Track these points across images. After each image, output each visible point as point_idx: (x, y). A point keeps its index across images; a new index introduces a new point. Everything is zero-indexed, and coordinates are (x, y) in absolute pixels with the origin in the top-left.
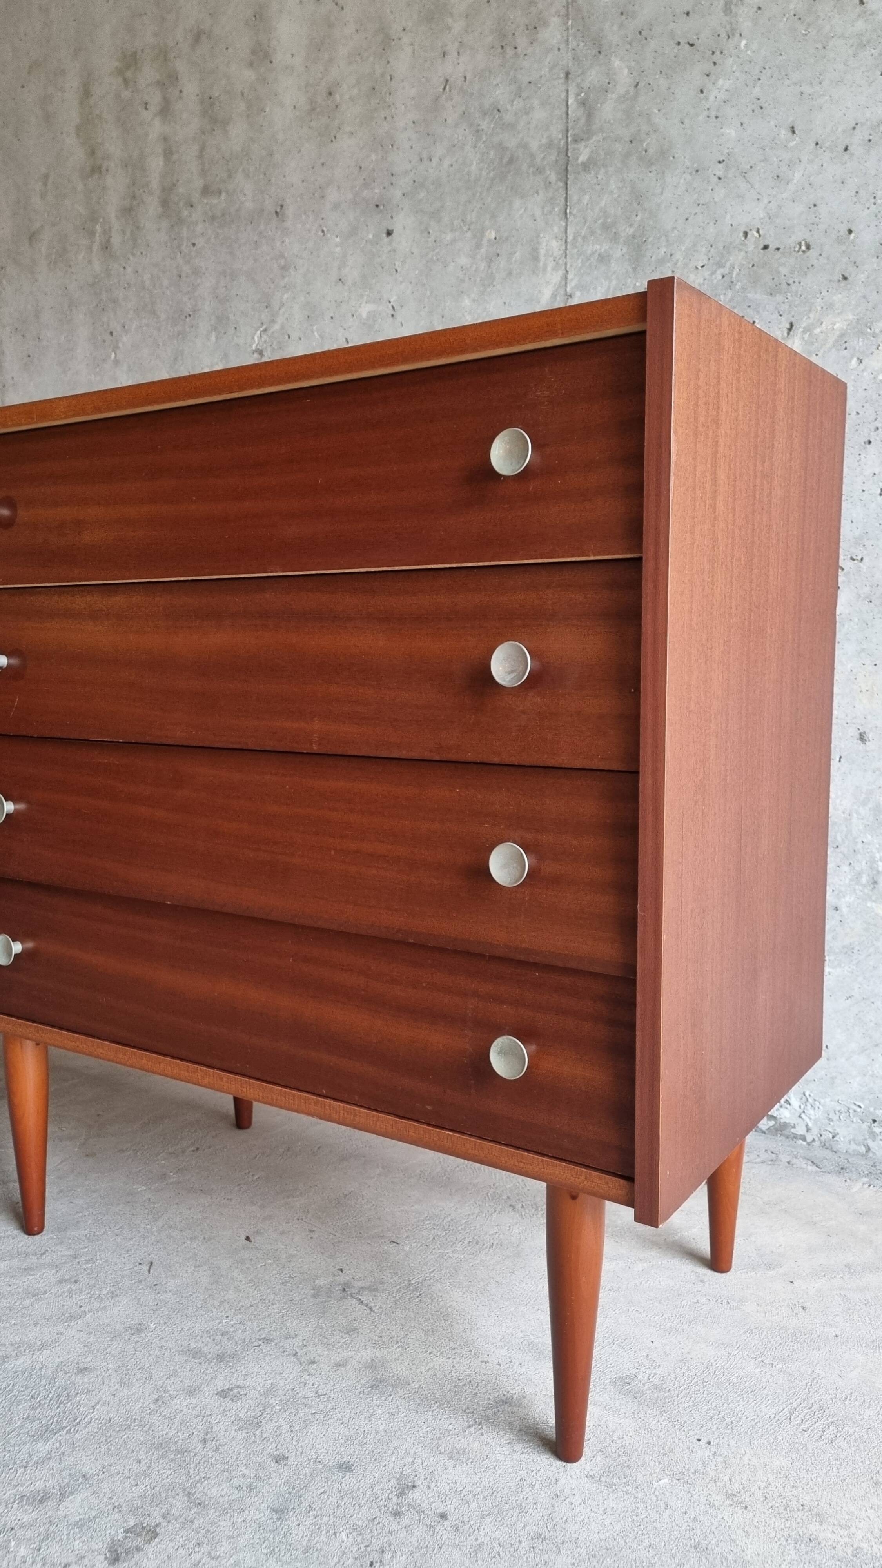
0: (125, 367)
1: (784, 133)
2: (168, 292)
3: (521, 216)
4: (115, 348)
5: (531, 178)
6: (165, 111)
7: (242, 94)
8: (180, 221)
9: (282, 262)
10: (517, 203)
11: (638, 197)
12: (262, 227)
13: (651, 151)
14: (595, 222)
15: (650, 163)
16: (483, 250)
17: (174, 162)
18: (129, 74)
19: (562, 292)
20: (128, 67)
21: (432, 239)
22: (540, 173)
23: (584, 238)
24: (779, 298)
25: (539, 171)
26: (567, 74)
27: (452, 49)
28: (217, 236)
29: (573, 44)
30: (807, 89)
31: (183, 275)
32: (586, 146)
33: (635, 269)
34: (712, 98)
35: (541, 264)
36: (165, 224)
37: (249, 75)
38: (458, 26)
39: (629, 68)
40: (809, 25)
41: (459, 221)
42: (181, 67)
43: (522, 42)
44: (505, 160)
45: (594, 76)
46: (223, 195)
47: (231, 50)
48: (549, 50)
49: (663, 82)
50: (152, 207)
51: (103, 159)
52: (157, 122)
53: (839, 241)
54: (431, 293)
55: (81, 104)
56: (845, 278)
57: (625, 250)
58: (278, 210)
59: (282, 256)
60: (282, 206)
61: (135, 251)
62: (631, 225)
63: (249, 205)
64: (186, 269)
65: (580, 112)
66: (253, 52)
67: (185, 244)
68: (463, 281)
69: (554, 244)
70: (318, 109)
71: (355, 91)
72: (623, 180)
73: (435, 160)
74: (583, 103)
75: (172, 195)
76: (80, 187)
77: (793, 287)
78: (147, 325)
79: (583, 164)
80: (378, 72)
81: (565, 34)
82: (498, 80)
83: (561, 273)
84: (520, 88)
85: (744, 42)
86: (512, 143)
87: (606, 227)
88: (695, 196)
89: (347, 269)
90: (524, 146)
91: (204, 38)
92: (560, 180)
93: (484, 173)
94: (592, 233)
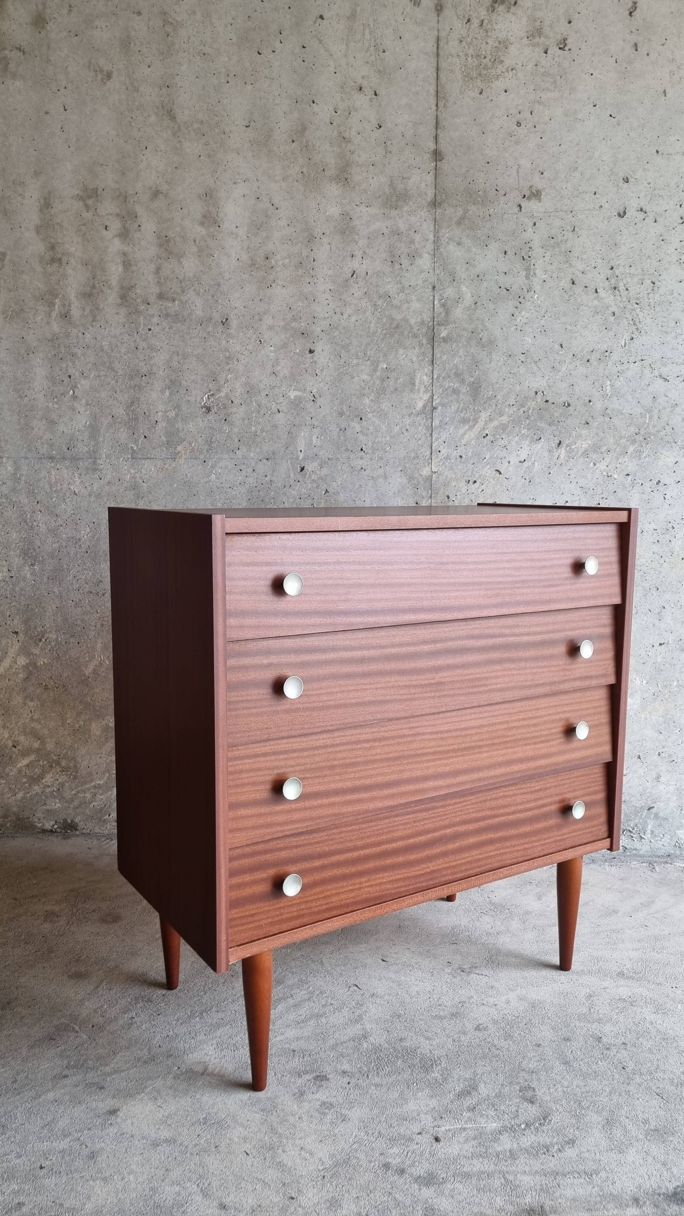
0: (84, 401)
1: (557, 347)
2: (126, 357)
3: (404, 359)
4: (74, 387)
5: (411, 339)
6: (124, 234)
7: (195, 241)
8: (138, 312)
9: (227, 354)
10: (401, 351)
11: (476, 363)
12: (210, 329)
13: (484, 340)
14: (451, 371)
15: (484, 346)
16: (378, 373)
17: (133, 272)
18: (90, 202)
19: (430, 405)
20: (89, 197)
21: (343, 360)
22: (416, 337)
23: (443, 378)
24: (554, 428)
25: (415, 336)
26: (434, 287)
27: (359, 254)
28: (171, 328)
29: (437, 272)
30: (569, 327)
31: (139, 347)
32: (445, 329)
33: (474, 400)
34: (518, 320)
35: (417, 387)
36: (123, 311)
37: (201, 231)
38: (363, 242)
39: (471, 293)
40: (570, 296)
41: (362, 353)
42: (140, 210)
43: (405, 262)
44: (394, 325)
45: (450, 292)
46: (177, 302)
47: (185, 211)
48: (422, 271)
49: (491, 306)
50: (112, 297)
51: (63, 254)
52: (117, 242)
53: (585, 405)
54: (342, 392)
55: (41, 210)
56: (588, 423)
57: (468, 389)
58: (224, 321)
59: (227, 350)
60: (227, 319)
61: (94, 324)
62: (472, 377)
63: (199, 313)
64: (142, 344)
65: (441, 310)
66: (204, 216)
67: (142, 327)
68: (364, 388)
69: (425, 378)
70: (257, 266)
71: (287, 261)
72: (467, 352)
73: (345, 316)
74: (443, 305)
75: (130, 293)
76: (39, 269)
77: (561, 423)
78: (105, 376)
79: (443, 338)
80: (304, 254)
81: (433, 265)
82: (390, 279)
83: (429, 394)
84: (403, 287)
85: (536, 296)
86: (399, 317)
87: (457, 375)
88: (509, 369)
89: (279, 368)
90: (407, 321)
91: (161, 196)
92: (429, 344)
93: (379, 330)
94: (449, 377)
